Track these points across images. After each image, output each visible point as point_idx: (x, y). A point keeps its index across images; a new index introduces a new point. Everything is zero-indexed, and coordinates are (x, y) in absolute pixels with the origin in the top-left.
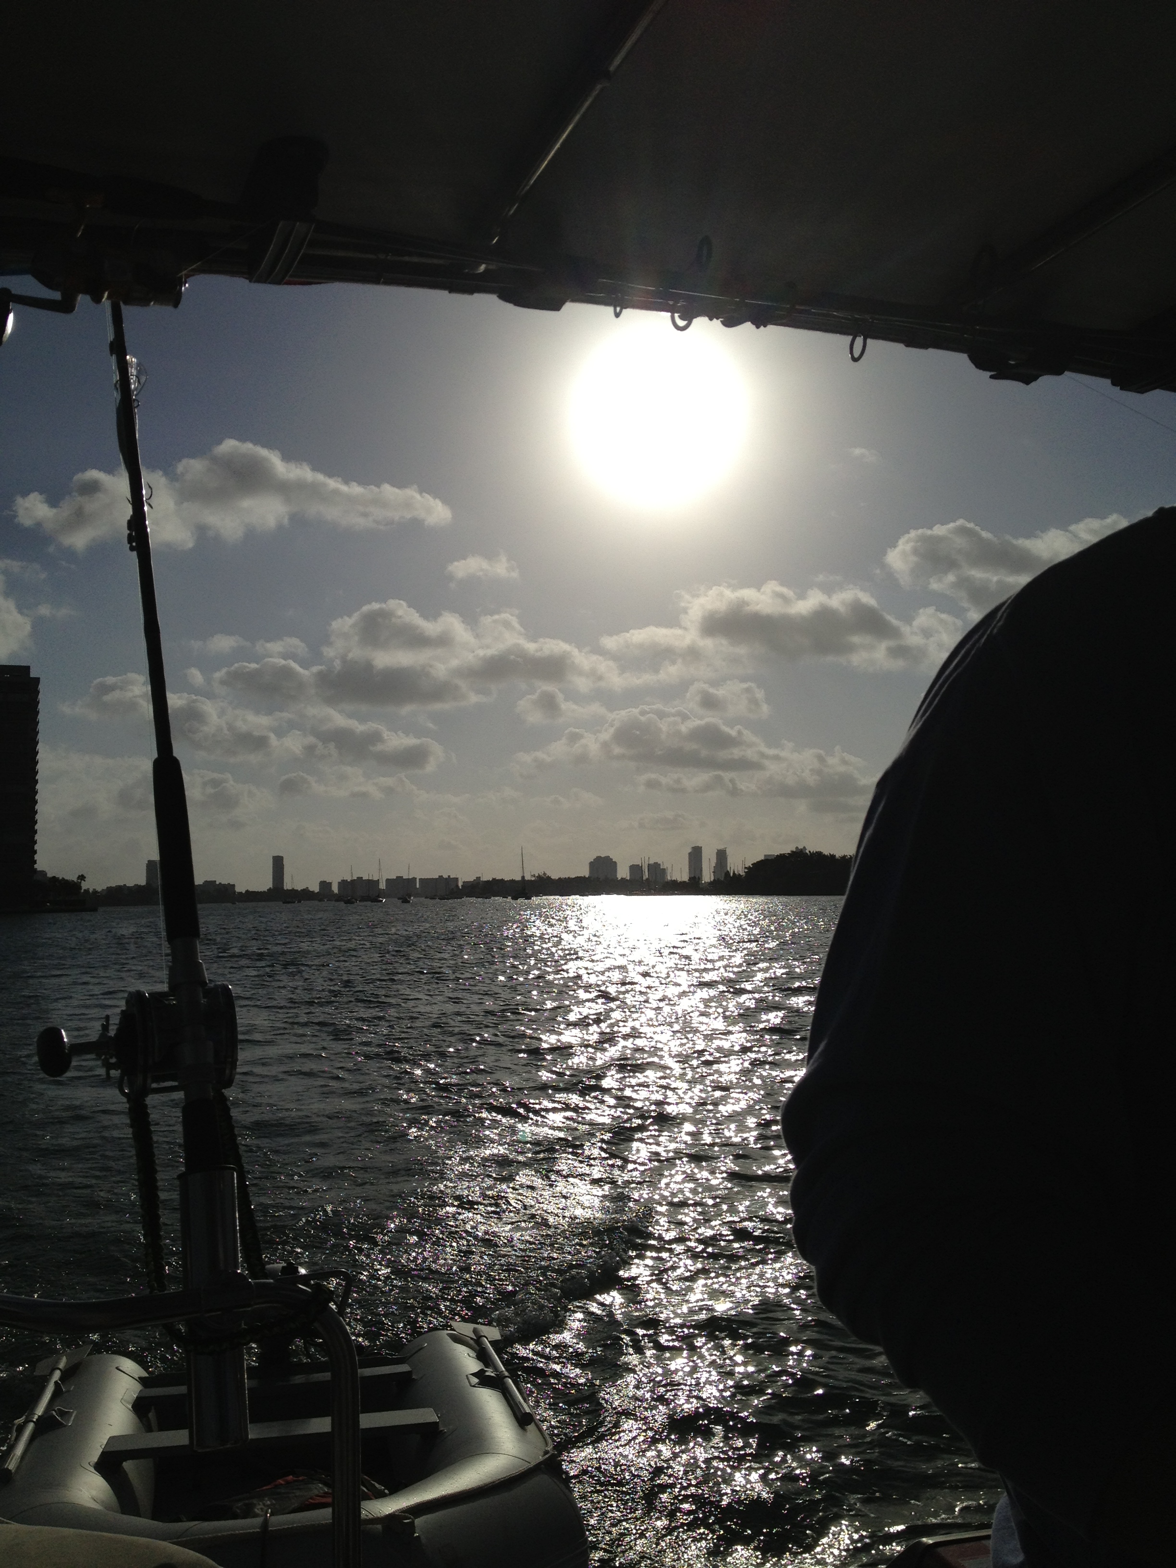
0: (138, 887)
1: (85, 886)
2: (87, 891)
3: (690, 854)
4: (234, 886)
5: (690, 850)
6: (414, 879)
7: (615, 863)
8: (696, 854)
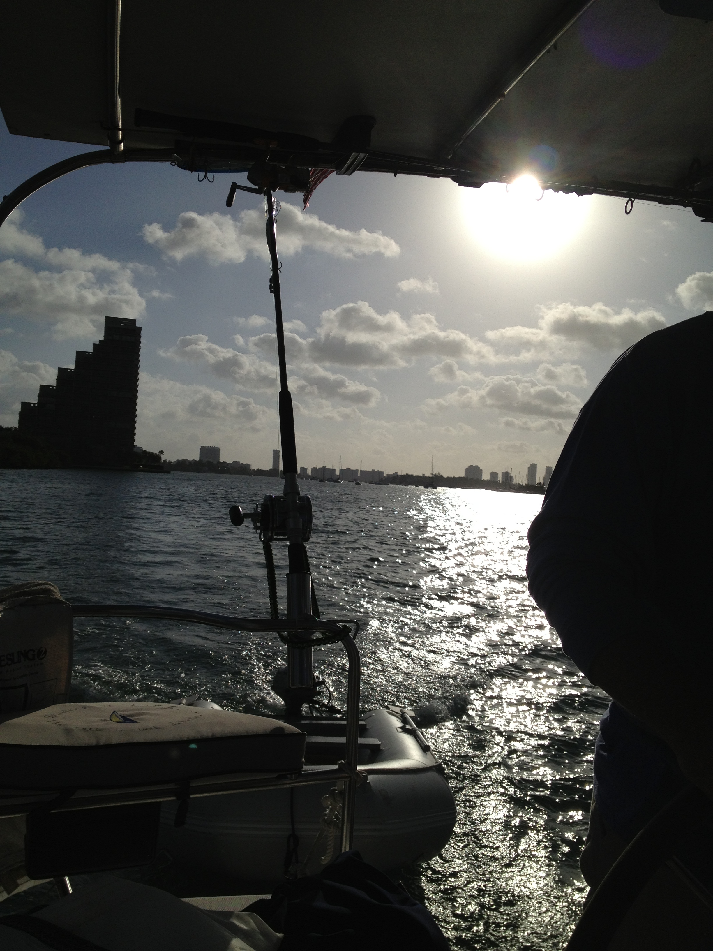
0: (195, 461)
1: (164, 458)
2: (165, 461)
3: (529, 468)
4: (250, 465)
5: (529, 466)
6: (357, 470)
7: (481, 470)
8: (533, 469)
